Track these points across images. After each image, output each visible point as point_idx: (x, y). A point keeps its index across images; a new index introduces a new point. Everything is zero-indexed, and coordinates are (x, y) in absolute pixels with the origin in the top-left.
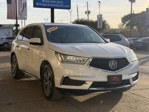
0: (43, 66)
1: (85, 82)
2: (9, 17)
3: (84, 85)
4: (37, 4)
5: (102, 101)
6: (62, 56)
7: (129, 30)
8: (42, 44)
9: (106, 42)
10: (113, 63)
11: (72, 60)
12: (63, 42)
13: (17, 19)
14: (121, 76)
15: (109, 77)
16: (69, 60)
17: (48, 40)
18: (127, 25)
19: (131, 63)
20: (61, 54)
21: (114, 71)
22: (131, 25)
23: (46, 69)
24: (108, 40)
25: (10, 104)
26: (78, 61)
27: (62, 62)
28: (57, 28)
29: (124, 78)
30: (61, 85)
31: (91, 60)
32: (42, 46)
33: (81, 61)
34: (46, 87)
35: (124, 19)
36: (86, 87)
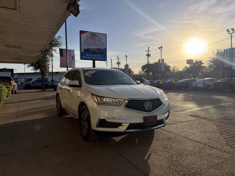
0: (81, 106)
1: (122, 124)
2: (61, 66)
3: (120, 127)
4: (83, 57)
5: (137, 140)
6: (98, 98)
7: (147, 75)
8: (80, 86)
9: (138, 84)
10: (148, 104)
11: (108, 102)
12: (99, 84)
13: (67, 67)
14: (156, 116)
15: (145, 118)
16: (105, 101)
17: (86, 82)
18: (146, 71)
19: (164, 103)
20: (97, 96)
21: (149, 112)
22: (148, 72)
23: (83, 110)
24: (139, 82)
25: (47, 147)
26: (114, 102)
27: (98, 104)
28: (94, 71)
29: (159, 118)
30: (97, 127)
31: (127, 102)
32: (80, 88)
33: (116, 102)
34: (84, 128)
35: (143, 68)
36: (122, 129)
